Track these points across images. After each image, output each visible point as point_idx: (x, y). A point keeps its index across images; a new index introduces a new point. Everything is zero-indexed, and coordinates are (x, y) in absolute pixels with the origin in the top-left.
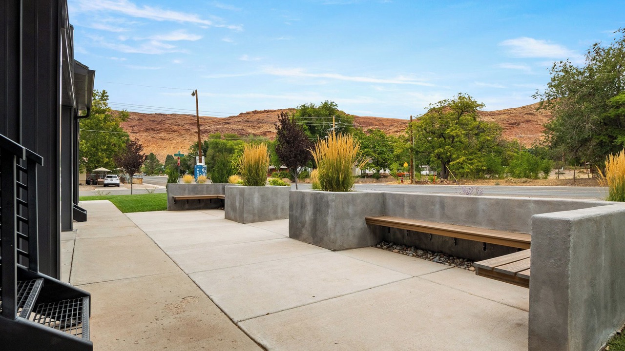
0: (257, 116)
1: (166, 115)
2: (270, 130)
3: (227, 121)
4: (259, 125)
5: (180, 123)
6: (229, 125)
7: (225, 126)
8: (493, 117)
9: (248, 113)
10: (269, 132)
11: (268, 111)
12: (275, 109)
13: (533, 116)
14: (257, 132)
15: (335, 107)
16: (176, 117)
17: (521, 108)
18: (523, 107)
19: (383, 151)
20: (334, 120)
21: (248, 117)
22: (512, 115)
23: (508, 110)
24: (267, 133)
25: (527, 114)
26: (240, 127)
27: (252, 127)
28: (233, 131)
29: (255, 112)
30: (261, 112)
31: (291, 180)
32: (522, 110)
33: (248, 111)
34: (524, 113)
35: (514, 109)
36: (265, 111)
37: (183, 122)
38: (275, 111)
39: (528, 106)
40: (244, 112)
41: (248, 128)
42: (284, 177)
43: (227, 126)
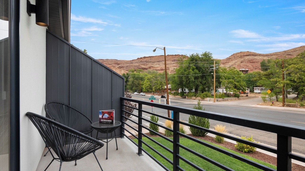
0: (145, 60)
1: (104, 60)
2: (152, 66)
3: (132, 62)
4: (147, 64)
5: (110, 63)
6: (133, 64)
7: (131, 64)
8: (268, 57)
9: (141, 58)
10: (152, 67)
11: (151, 57)
12: (154, 56)
13: (291, 56)
14: (146, 67)
15: (210, 55)
16: (108, 61)
17: (283, 52)
18: (284, 51)
19: (240, 81)
20: (214, 63)
21: (141, 60)
22: (279, 55)
23: (276, 53)
24: (151, 68)
25: (288, 55)
26: (138, 65)
27: (143, 64)
28: (135, 67)
29: (145, 57)
30: (147, 57)
31: (182, 97)
32: (284, 52)
33: (141, 57)
34: (286, 54)
35: (279, 52)
36: (149, 57)
37: (111, 63)
38: (154, 57)
39: (287, 50)
40: (140, 57)
41: (141, 65)
42: (177, 95)
43: (132, 64)
